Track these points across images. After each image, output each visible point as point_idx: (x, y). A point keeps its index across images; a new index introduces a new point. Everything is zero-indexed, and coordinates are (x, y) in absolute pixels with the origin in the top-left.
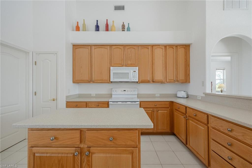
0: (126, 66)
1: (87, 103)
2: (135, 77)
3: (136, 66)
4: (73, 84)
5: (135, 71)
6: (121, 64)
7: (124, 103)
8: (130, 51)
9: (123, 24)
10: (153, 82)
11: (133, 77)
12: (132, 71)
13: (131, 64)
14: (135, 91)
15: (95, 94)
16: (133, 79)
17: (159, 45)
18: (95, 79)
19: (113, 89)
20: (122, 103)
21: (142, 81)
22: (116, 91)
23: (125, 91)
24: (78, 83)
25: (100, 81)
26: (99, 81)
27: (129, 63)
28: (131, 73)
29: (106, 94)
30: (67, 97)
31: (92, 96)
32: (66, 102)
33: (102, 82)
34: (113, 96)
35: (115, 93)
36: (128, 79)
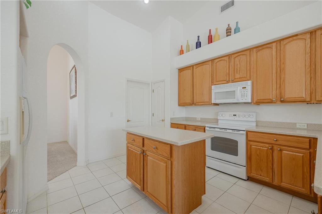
0: (233, 82)
1: (186, 125)
2: (246, 96)
3: (249, 80)
4: (179, 107)
5: (245, 88)
6: (225, 80)
7: (223, 131)
8: (238, 60)
9: (227, 26)
10: (282, 102)
11: (242, 96)
12: (240, 88)
13: (240, 78)
14: (251, 116)
15: (200, 118)
16: (242, 100)
17: (297, 35)
18: (197, 102)
19: (219, 113)
20: (220, 130)
21: (258, 102)
22: (222, 115)
23: (236, 115)
24: (184, 106)
25: (202, 104)
26: (200, 104)
27: (237, 76)
28: (238, 91)
29: (212, 119)
30: (171, 119)
31: (197, 120)
32: (170, 124)
33: (203, 105)
34: (219, 122)
35: (222, 118)
36: (234, 99)
